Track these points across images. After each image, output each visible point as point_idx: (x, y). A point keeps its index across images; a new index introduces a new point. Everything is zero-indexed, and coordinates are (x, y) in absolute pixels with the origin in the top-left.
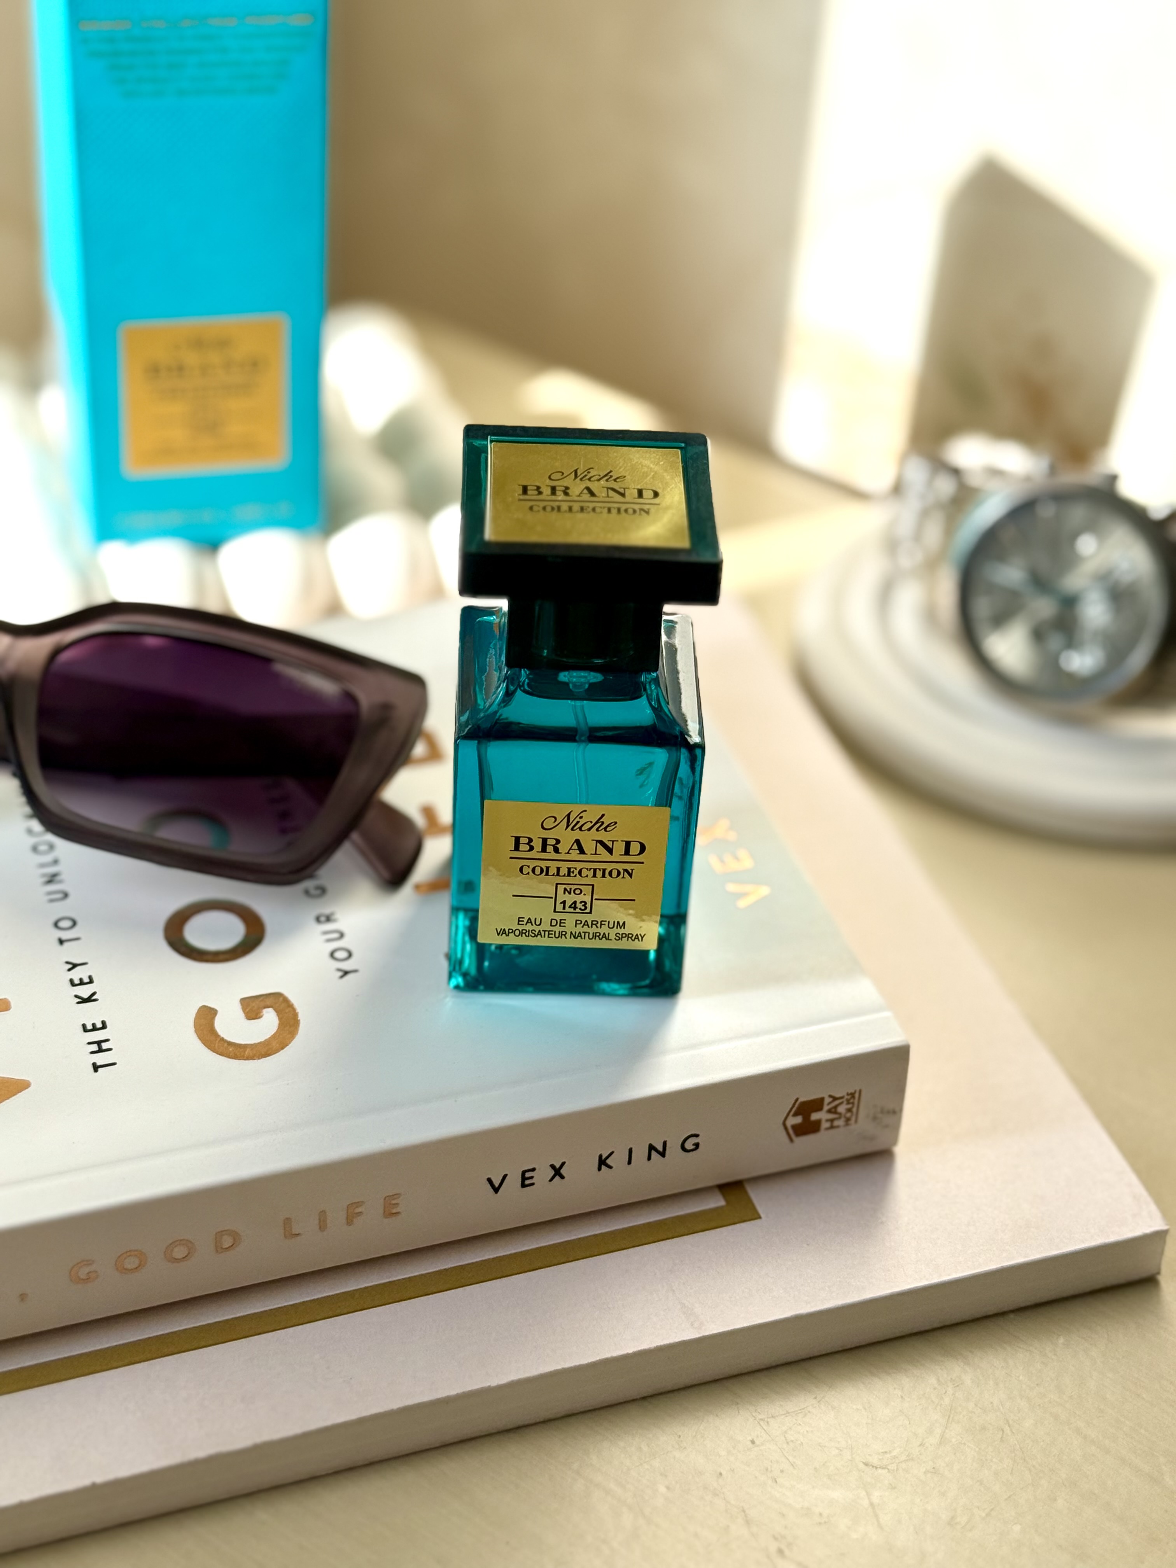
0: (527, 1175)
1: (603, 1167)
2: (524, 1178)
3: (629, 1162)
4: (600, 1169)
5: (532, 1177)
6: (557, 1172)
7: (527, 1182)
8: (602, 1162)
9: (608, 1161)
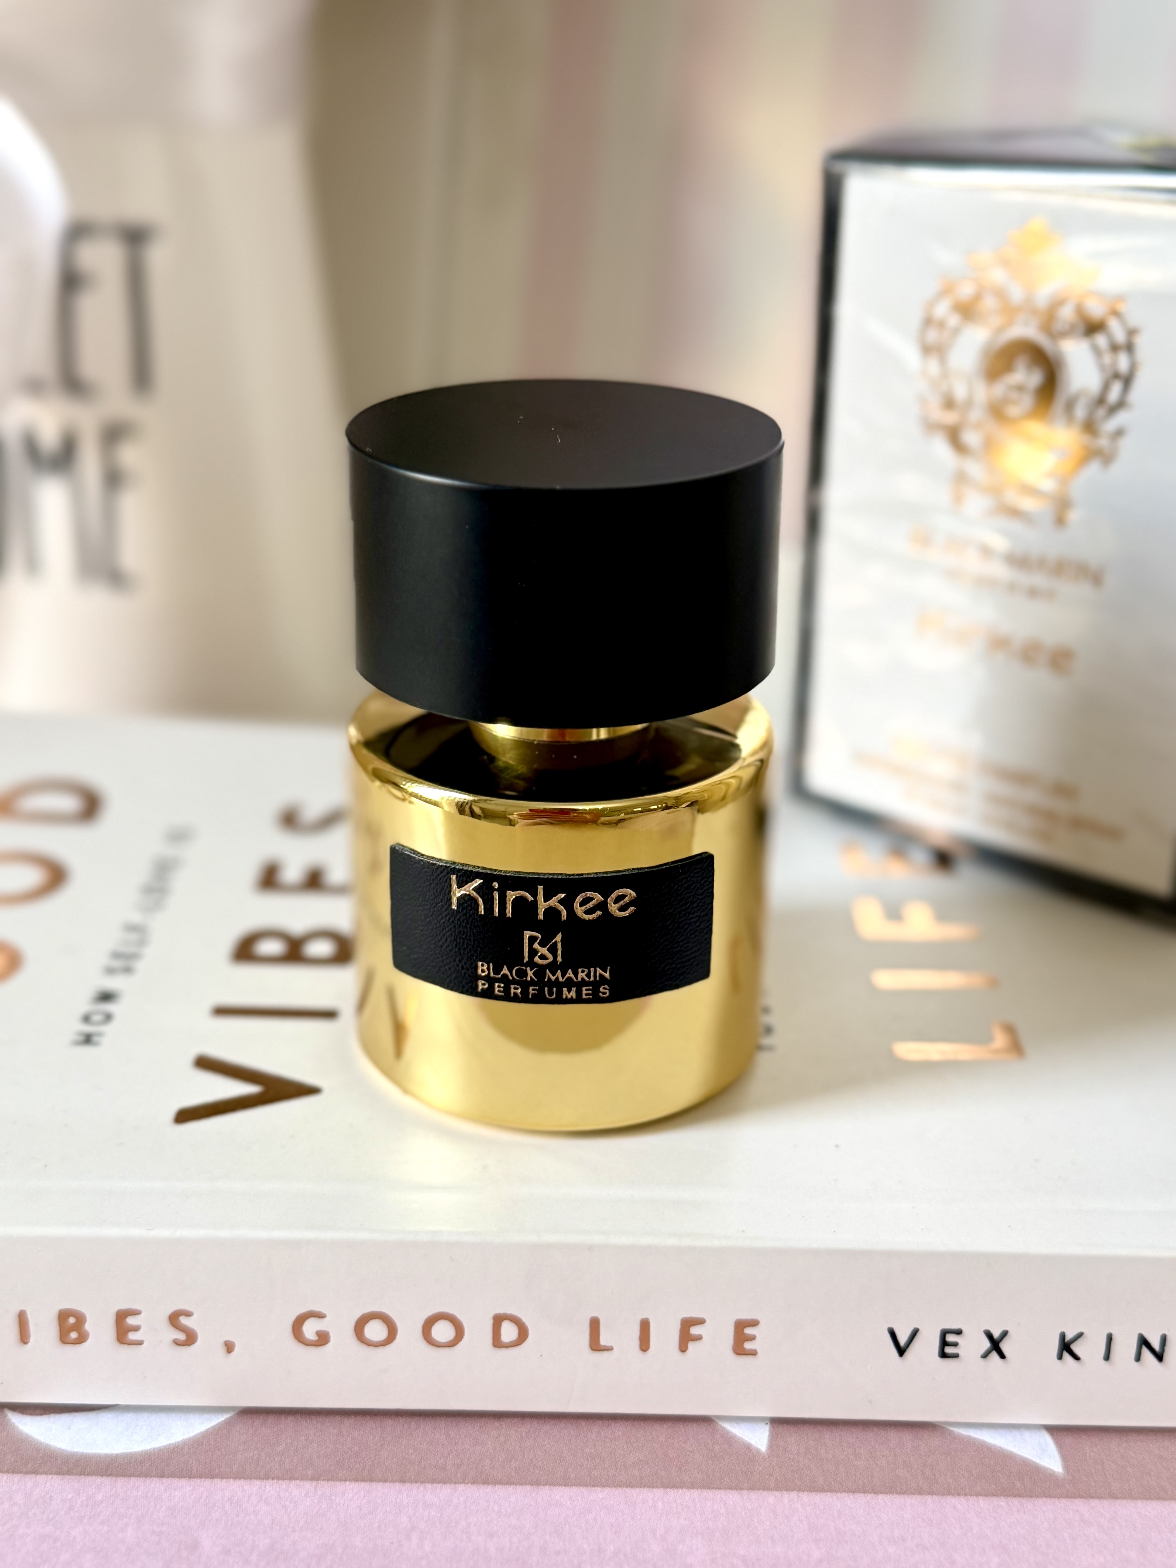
0: (950, 1338)
1: (1066, 1355)
2: (944, 1343)
3: (1107, 1357)
4: (1060, 1357)
5: (955, 1345)
6: (995, 1345)
7: (949, 1350)
8: (1066, 1347)
9: (1074, 1347)
